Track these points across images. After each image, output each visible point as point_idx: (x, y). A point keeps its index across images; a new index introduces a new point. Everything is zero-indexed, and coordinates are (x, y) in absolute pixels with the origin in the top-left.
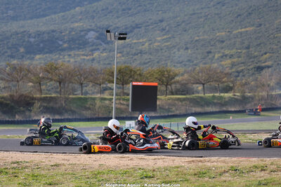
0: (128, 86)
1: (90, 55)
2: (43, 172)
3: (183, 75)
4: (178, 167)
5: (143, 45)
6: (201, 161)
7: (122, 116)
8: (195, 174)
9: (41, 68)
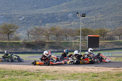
0: (86, 37)
1: (70, 23)
2: (50, 74)
3: (110, 32)
4: (108, 72)
5: (93, 19)
6: (118, 69)
7: (84, 50)
8: (116, 75)
9: (49, 29)
